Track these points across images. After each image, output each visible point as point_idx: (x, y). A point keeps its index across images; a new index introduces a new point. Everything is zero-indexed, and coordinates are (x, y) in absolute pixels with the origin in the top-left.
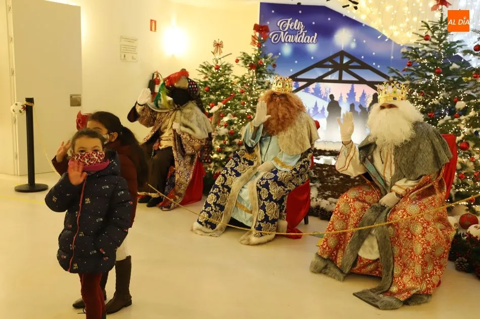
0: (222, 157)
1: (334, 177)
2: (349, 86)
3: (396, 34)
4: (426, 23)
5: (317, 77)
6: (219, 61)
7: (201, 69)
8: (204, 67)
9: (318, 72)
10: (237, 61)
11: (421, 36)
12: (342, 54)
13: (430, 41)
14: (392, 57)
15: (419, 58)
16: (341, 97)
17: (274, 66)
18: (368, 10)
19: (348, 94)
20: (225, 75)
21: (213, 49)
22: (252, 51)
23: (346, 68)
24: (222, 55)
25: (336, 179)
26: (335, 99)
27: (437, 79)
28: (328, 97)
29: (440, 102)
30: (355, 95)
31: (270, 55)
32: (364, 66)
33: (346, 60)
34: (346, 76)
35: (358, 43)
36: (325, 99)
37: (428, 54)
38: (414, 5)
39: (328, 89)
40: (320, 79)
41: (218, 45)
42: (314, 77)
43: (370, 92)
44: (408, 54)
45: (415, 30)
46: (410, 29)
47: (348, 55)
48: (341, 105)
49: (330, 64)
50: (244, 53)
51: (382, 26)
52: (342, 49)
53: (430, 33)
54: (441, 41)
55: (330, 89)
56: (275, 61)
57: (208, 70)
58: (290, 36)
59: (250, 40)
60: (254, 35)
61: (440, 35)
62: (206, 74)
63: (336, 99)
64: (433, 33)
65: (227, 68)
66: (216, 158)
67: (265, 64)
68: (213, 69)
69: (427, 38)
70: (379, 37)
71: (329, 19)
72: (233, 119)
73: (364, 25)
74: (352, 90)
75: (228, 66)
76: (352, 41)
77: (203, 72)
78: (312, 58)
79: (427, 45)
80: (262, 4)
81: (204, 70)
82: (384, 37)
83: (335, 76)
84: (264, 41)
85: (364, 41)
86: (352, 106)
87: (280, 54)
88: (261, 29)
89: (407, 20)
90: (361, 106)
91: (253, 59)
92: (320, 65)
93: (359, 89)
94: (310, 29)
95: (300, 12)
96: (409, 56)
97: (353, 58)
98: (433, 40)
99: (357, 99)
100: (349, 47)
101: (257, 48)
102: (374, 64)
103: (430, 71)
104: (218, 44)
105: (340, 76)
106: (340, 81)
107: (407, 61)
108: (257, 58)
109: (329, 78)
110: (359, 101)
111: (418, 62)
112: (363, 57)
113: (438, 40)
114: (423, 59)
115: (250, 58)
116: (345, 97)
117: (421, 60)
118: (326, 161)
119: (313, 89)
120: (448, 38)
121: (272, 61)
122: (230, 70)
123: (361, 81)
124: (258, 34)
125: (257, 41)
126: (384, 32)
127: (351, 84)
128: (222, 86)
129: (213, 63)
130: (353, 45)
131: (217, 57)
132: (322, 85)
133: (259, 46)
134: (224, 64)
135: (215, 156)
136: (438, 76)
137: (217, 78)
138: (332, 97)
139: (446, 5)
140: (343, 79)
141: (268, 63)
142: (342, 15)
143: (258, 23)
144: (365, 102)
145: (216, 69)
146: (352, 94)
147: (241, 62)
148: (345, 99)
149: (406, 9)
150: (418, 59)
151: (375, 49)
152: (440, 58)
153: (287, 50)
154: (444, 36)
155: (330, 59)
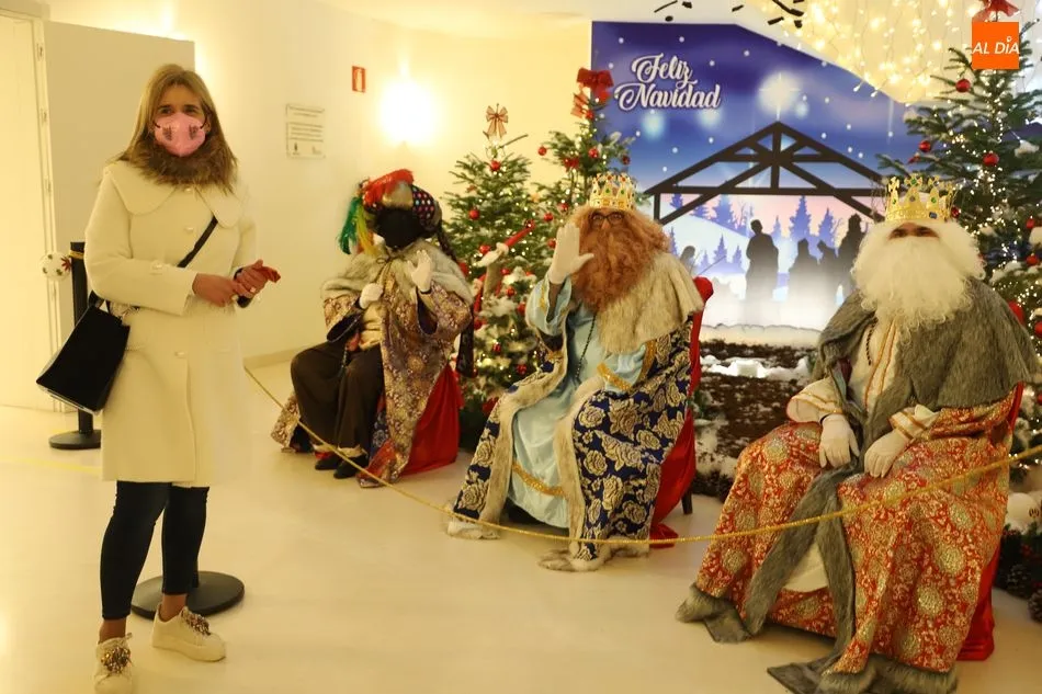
0: (503, 364)
1: (760, 405)
2: (795, 200)
3: (894, 80)
4: (959, 53)
5: (723, 182)
6: (500, 152)
7: (460, 171)
8: (466, 167)
9: (725, 172)
10: (542, 151)
11: (950, 83)
12: (777, 129)
13: (972, 92)
14: (891, 134)
15: (946, 131)
16: (777, 226)
17: (625, 160)
18: (830, 29)
19: (792, 219)
20: (514, 182)
21: (486, 125)
22: (575, 128)
23: (788, 160)
24: (506, 139)
25: (763, 409)
26: (764, 231)
27: (990, 180)
28: (749, 226)
29: (997, 231)
30: (809, 221)
31: (615, 136)
32: (827, 155)
33: (785, 144)
34: (788, 179)
35: (814, 104)
36: (741, 230)
37: (966, 124)
38: (934, 13)
39: (747, 209)
40: (729, 188)
41: (497, 118)
42: (717, 183)
43: (843, 212)
44: (920, 124)
45: (937, 71)
46: (925, 69)
47: (791, 132)
48: (777, 243)
49: (752, 152)
50: (558, 134)
51: (863, 64)
52: (778, 119)
53: (969, 76)
54: (996, 93)
55: (751, 209)
56: (626, 149)
57: (475, 173)
58: (660, 94)
59: (571, 104)
60: (578, 93)
61: (994, 80)
62: (472, 181)
63: (767, 230)
64: (977, 73)
65: (518, 166)
66: (488, 367)
67: (605, 157)
68: (487, 170)
69: (962, 86)
70: (856, 89)
71: (747, 53)
72: (526, 278)
73: (824, 64)
74: (802, 209)
75: (520, 162)
76: (800, 99)
77: (464, 177)
78: (711, 140)
79: (964, 103)
80: (595, 25)
81: (466, 172)
82: (868, 89)
83: (762, 180)
84: (600, 107)
85: (827, 100)
86: (803, 245)
87: (638, 134)
88: (594, 79)
89: (920, 47)
90: (822, 246)
91: (578, 146)
92: (729, 155)
93: (818, 206)
94: (705, 77)
95: (682, 39)
96: (923, 129)
97: (802, 139)
98: (977, 90)
99: (814, 229)
100: (791, 114)
101: (587, 122)
102: (850, 150)
103: (974, 161)
104: (497, 116)
105: (775, 178)
106: (775, 190)
107: (920, 140)
108: (586, 143)
109: (749, 183)
110: (817, 234)
111: (944, 141)
112: (824, 136)
113: (988, 90)
114: (956, 134)
115: (571, 144)
116: (787, 225)
117: (952, 137)
118: (744, 368)
119: (714, 209)
120: (1012, 85)
121: (621, 148)
122: (525, 171)
123: (822, 189)
124: (587, 91)
125: (586, 107)
126: (868, 78)
127: (800, 197)
128: (507, 208)
129: (486, 157)
130: (802, 110)
131: (496, 142)
132: (735, 201)
133: (592, 116)
134: (510, 159)
135: (488, 362)
136: (991, 171)
137: (495, 191)
138: (757, 225)
139: (1006, 12)
140: (782, 185)
141: (610, 154)
142: (775, 43)
143: (588, 67)
144: (832, 236)
145: (493, 170)
146: (801, 219)
147: (551, 154)
148: (785, 232)
149: (916, 23)
150: (944, 135)
151: (852, 117)
152: (994, 130)
153: (654, 124)
154: (1002, 81)
155: (751, 141)
